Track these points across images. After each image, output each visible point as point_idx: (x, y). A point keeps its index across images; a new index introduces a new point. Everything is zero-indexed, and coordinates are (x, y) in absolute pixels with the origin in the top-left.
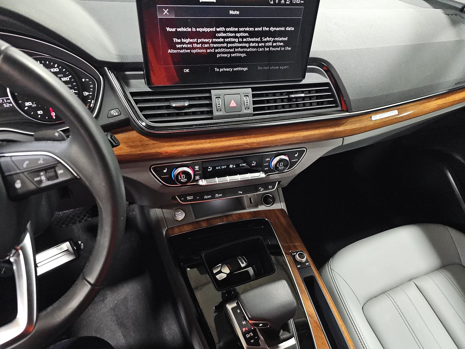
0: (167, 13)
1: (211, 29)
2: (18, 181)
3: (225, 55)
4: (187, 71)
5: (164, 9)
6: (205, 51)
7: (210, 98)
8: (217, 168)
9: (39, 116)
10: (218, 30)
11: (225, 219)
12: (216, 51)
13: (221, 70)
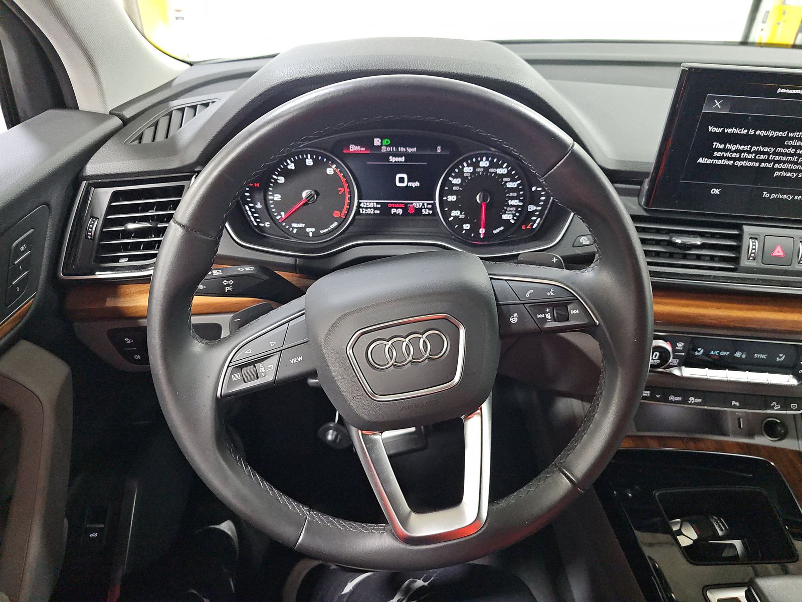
0: (719, 105)
1: (780, 134)
2: (516, 315)
3: (789, 174)
4: (717, 191)
5: (716, 101)
6: (757, 164)
7: (739, 238)
8: (712, 353)
9: (464, 232)
10: (791, 135)
11: (691, 444)
12: (776, 166)
13: (774, 196)
